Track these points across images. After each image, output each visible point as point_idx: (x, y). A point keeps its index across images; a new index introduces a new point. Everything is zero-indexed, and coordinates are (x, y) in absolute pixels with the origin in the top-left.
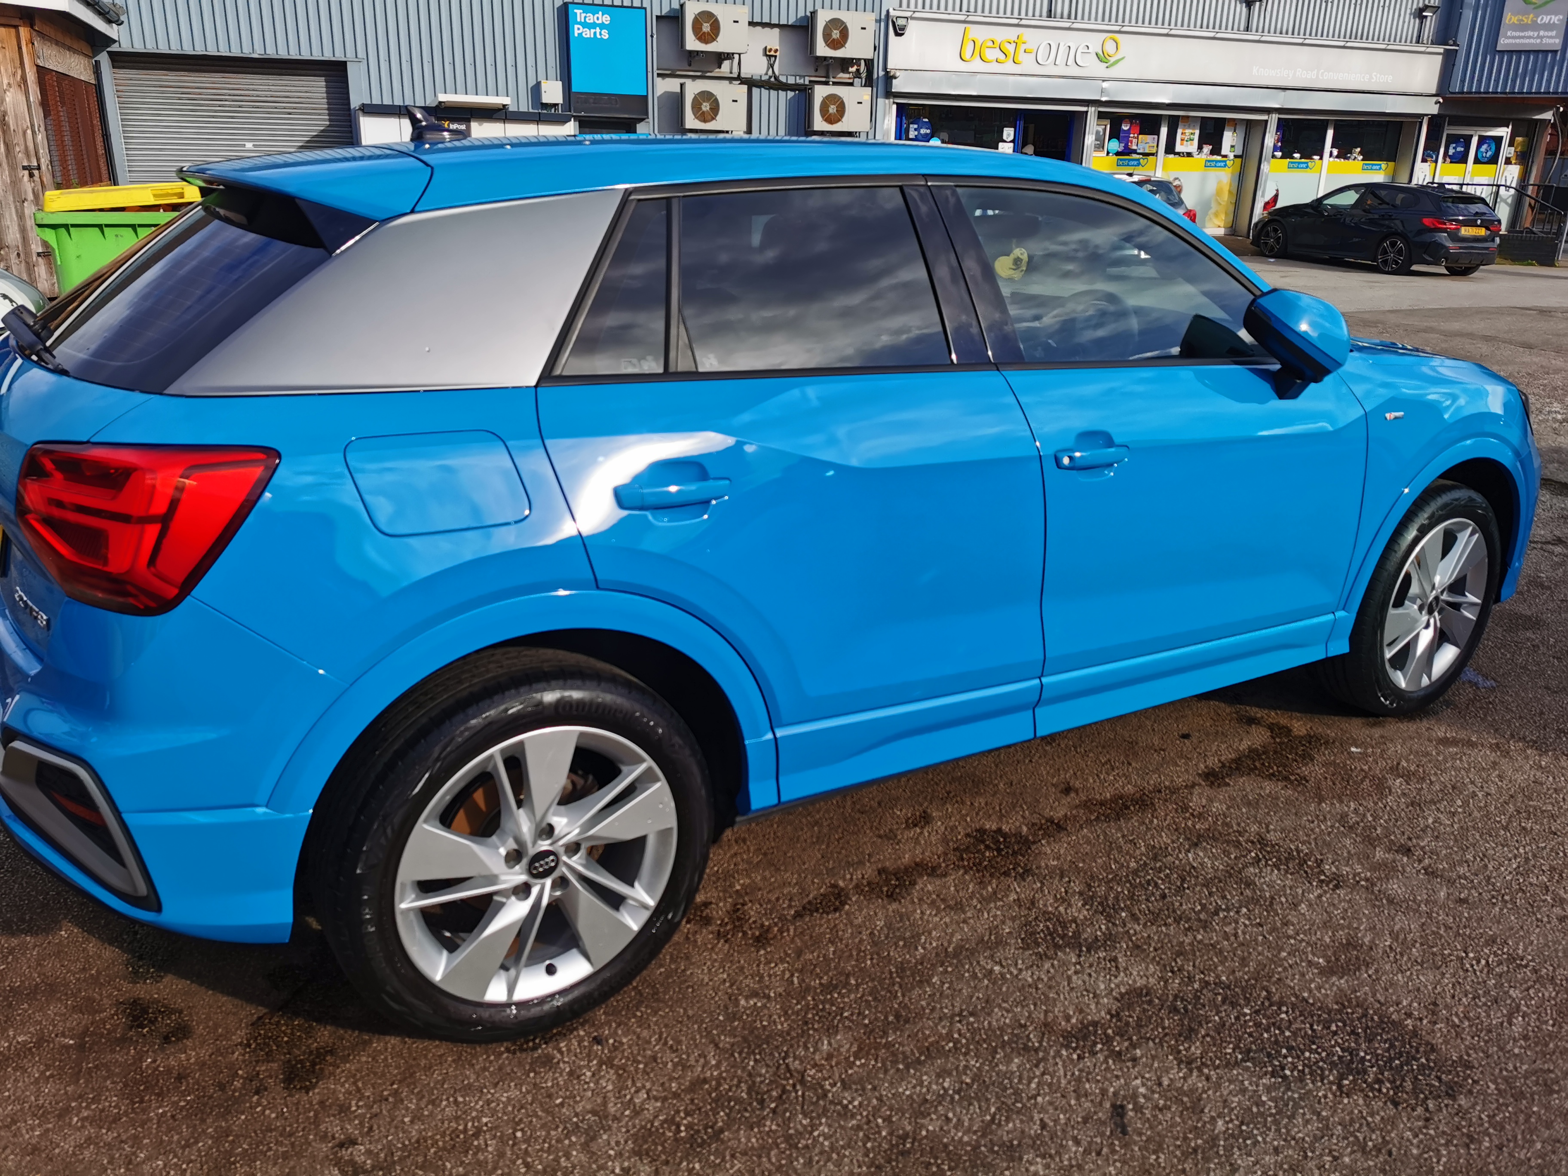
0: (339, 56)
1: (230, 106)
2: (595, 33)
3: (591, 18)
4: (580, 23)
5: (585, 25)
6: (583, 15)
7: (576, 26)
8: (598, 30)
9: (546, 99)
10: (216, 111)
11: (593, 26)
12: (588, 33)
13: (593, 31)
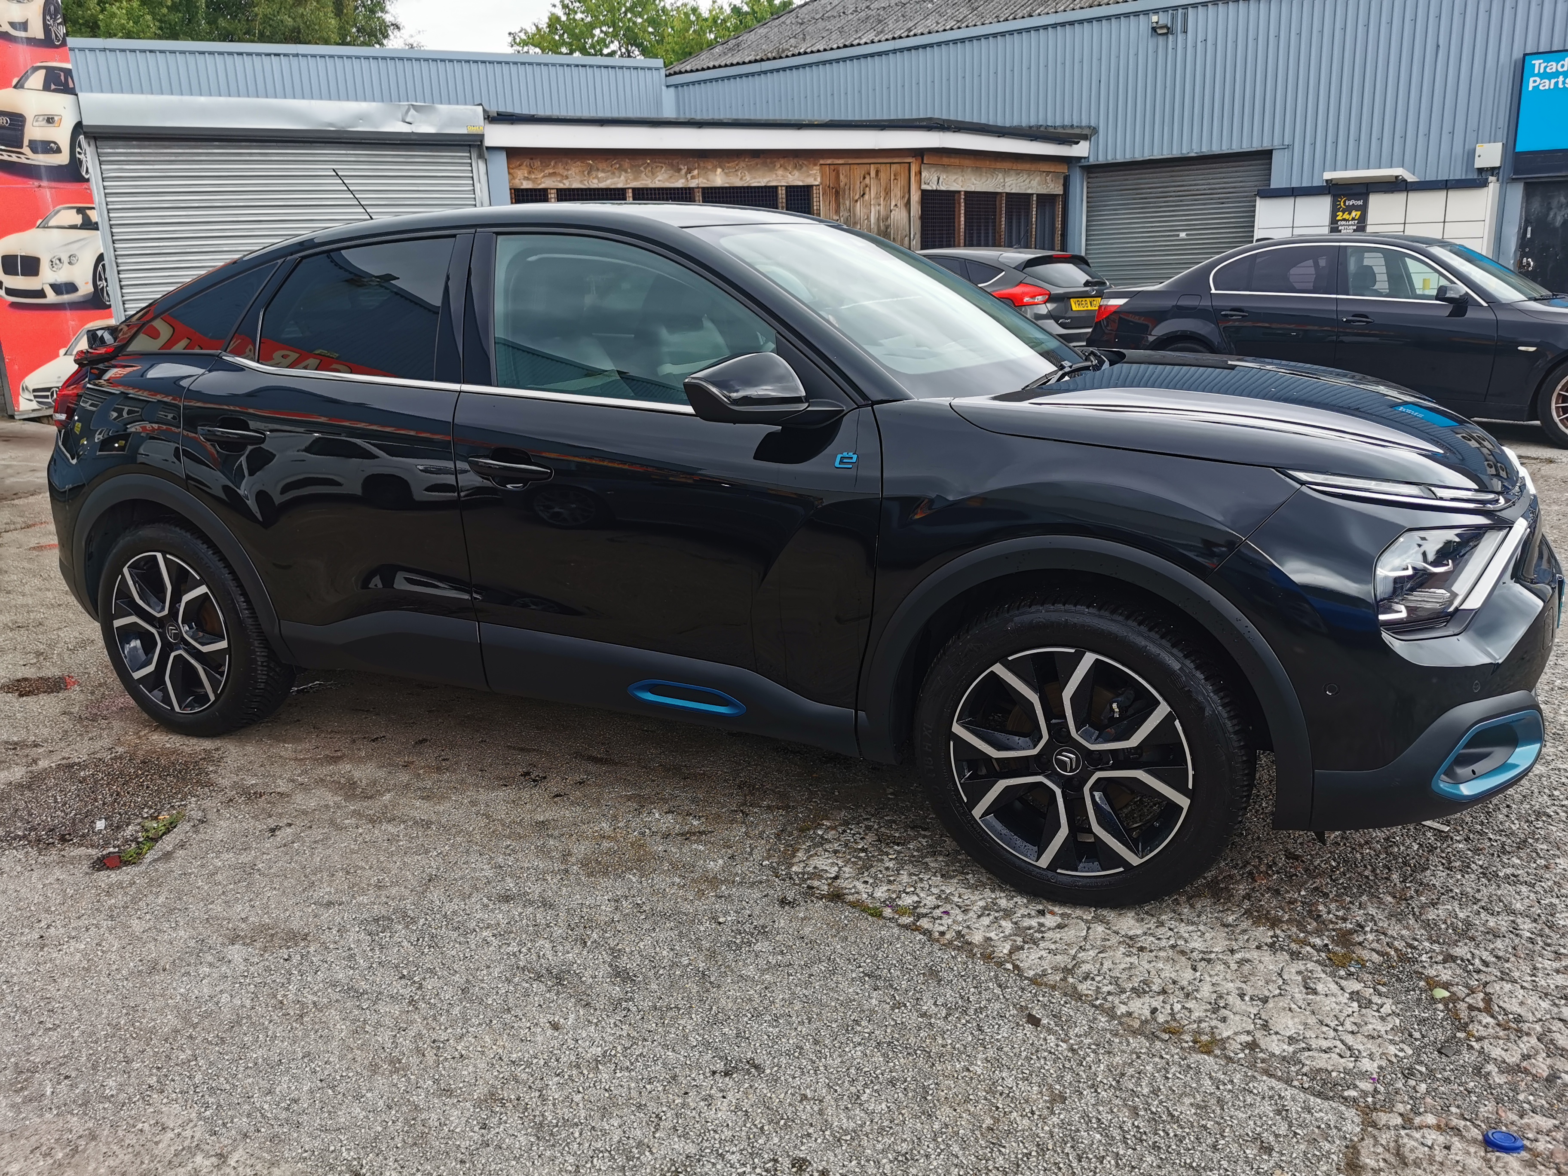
0: (1266, 145)
1: (1173, 201)
2: (1557, 83)
3: (1553, 67)
4: (1539, 75)
5: (1545, 75)
6: (1543, 66)
7: (1532, 79)
8: (1561, 79)
9: (1479, 164)
10: (1160, 207)
11: (1556, 74)
12: (1547, 85)
13: (1553, 81)
